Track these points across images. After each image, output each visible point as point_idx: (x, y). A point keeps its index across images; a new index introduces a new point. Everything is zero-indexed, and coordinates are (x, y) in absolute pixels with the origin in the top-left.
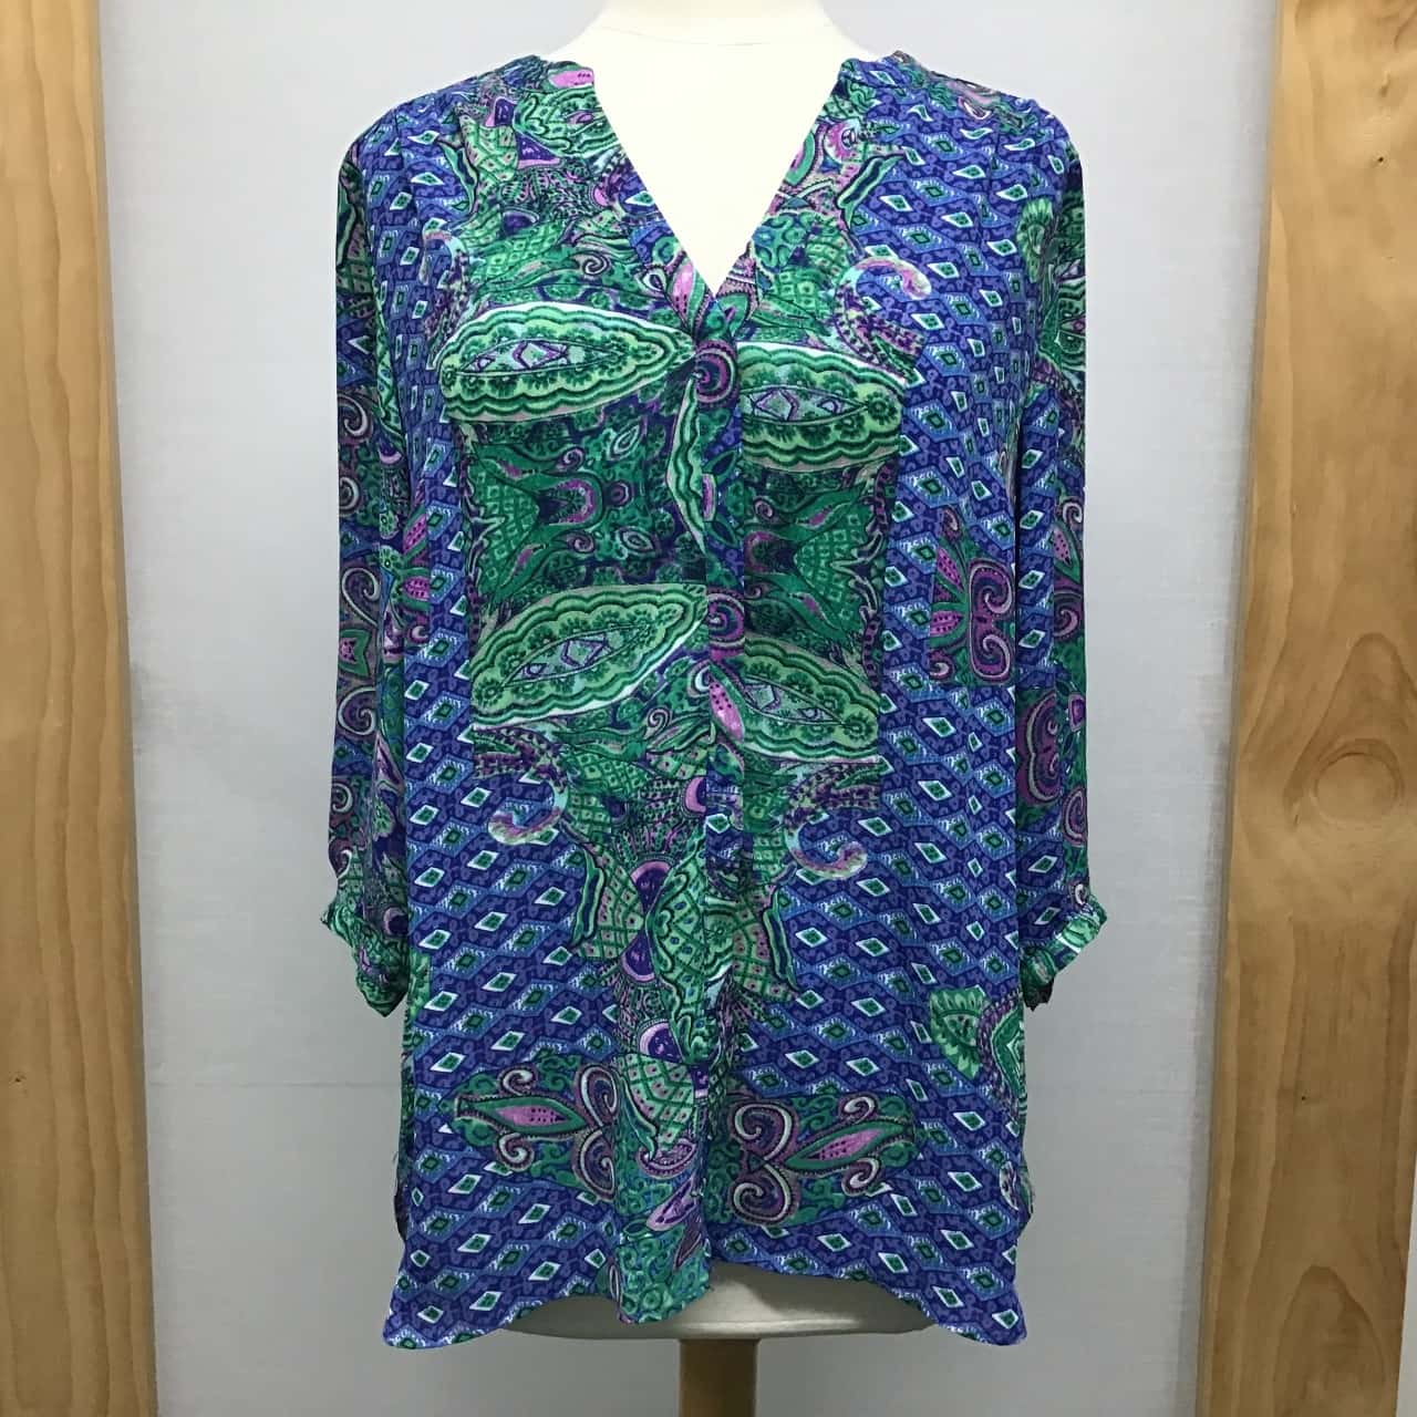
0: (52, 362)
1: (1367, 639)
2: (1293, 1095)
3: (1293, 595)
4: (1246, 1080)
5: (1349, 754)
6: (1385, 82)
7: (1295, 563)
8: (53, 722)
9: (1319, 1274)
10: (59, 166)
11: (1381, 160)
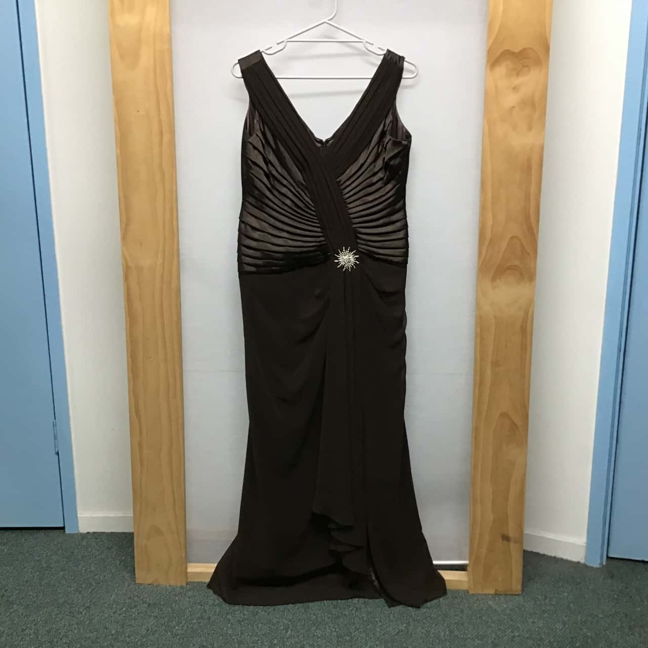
0: (161, 165)
1: (512, 238)
2: (495, 364)
3: (493, 225)
4: (482, 359)
5: (509, 269)
6: (514, 86)
7: (493, 216)
8: (160, 261)
9: (504, 415)
10: (163, 112)
11: (514, 107)
